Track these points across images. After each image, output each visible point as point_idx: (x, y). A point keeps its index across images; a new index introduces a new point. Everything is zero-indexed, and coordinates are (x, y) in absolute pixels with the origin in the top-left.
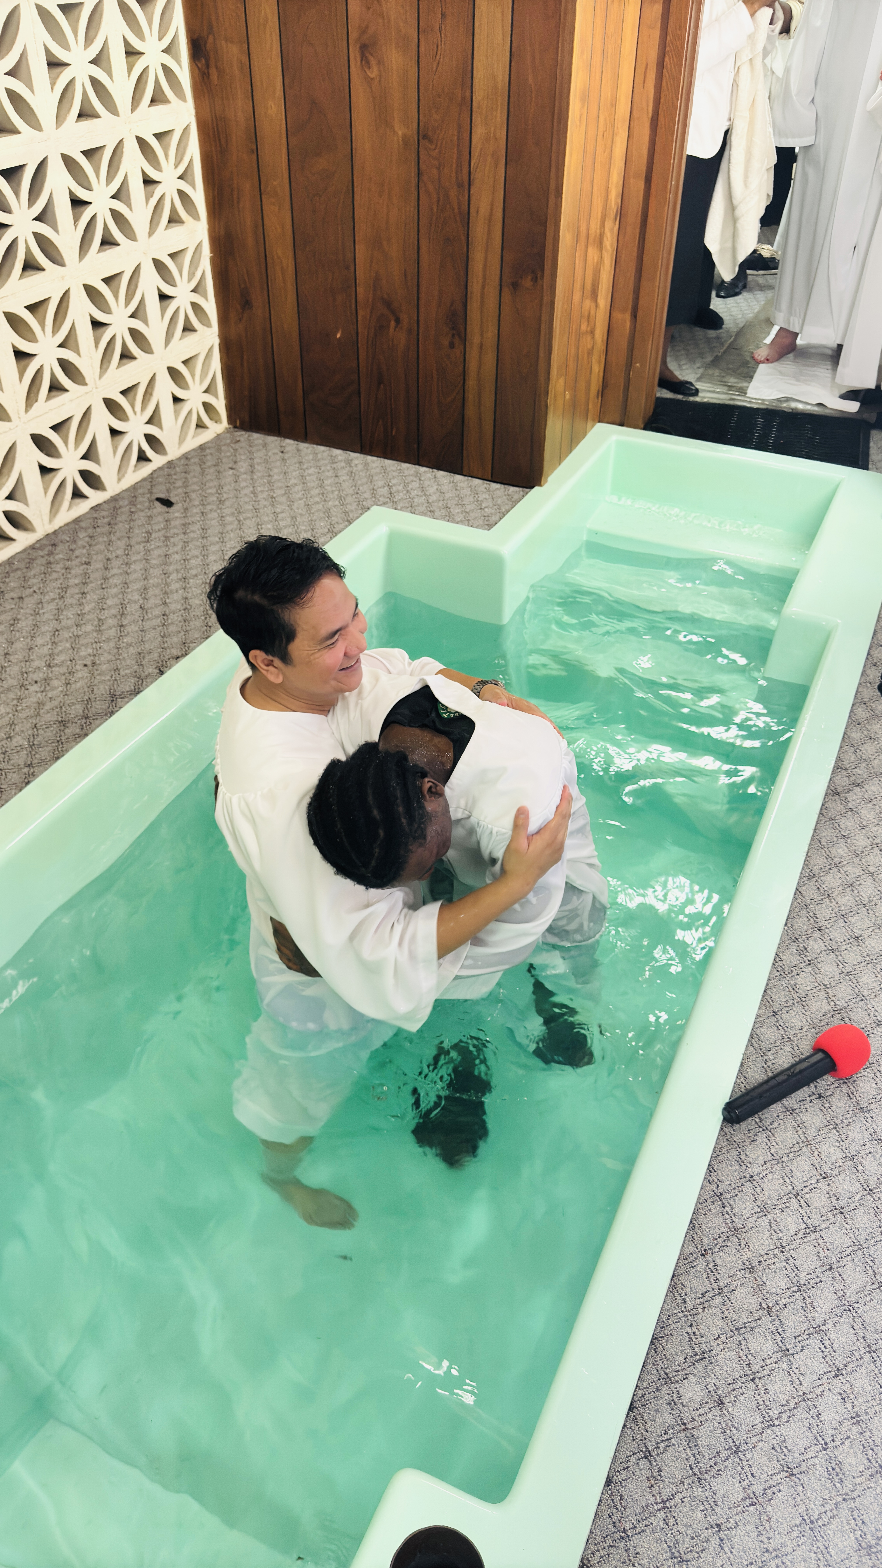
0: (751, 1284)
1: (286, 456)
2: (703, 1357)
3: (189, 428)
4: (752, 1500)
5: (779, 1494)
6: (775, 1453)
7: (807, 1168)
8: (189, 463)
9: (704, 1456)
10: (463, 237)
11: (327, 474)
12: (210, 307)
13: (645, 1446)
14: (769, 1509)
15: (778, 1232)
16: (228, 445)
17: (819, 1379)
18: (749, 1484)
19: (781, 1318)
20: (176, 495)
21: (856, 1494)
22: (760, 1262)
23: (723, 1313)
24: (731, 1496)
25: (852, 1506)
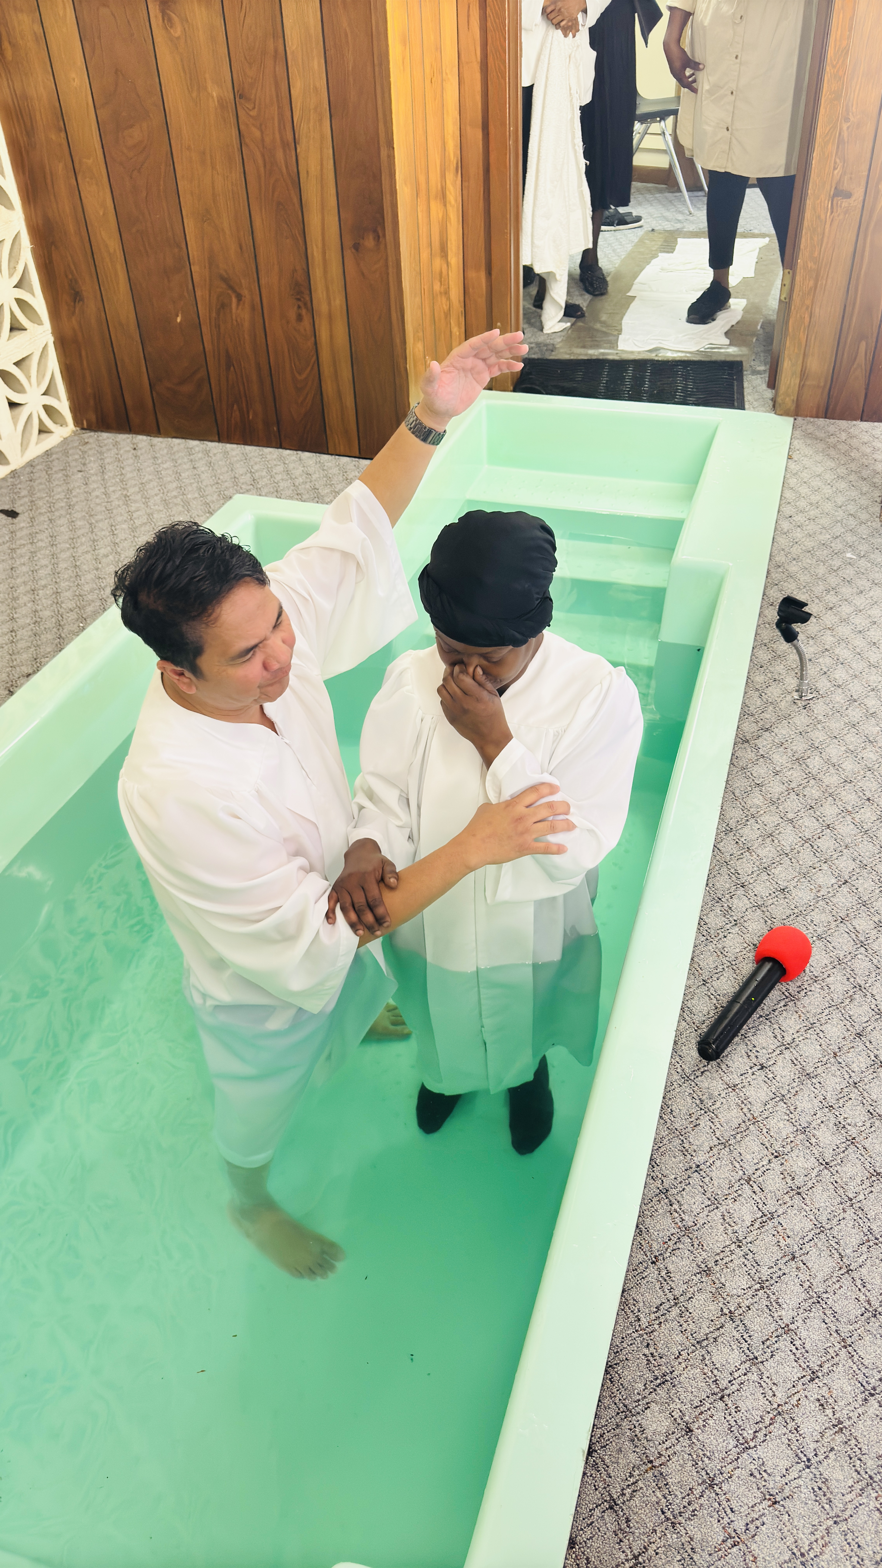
0: (709, 1289)
1: (139, 453)
2: (664, 1380)
3: (31, 434)
4: (733, 1540)
5: (763, 1528)
6: (754, 1480)
7: (756, 1149)
8: (34, 471)
9: (676, 1496)
10: (296, 200)
11: (184, 466)
12: (39, 302)
13: (610, 1494)
14: (754, 1547)
15: (733, 1224)
16: (76, 447)
17: (794, 1386)
18: (729, 1521)
19: (745, 1322)
20: (21, 505)
21: (848, 1513)
22: (717, 1261)
23: (681, 1326)
24: (710, 1539)
25: (845, 1528)
